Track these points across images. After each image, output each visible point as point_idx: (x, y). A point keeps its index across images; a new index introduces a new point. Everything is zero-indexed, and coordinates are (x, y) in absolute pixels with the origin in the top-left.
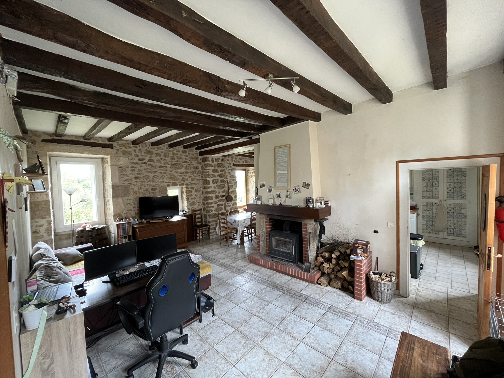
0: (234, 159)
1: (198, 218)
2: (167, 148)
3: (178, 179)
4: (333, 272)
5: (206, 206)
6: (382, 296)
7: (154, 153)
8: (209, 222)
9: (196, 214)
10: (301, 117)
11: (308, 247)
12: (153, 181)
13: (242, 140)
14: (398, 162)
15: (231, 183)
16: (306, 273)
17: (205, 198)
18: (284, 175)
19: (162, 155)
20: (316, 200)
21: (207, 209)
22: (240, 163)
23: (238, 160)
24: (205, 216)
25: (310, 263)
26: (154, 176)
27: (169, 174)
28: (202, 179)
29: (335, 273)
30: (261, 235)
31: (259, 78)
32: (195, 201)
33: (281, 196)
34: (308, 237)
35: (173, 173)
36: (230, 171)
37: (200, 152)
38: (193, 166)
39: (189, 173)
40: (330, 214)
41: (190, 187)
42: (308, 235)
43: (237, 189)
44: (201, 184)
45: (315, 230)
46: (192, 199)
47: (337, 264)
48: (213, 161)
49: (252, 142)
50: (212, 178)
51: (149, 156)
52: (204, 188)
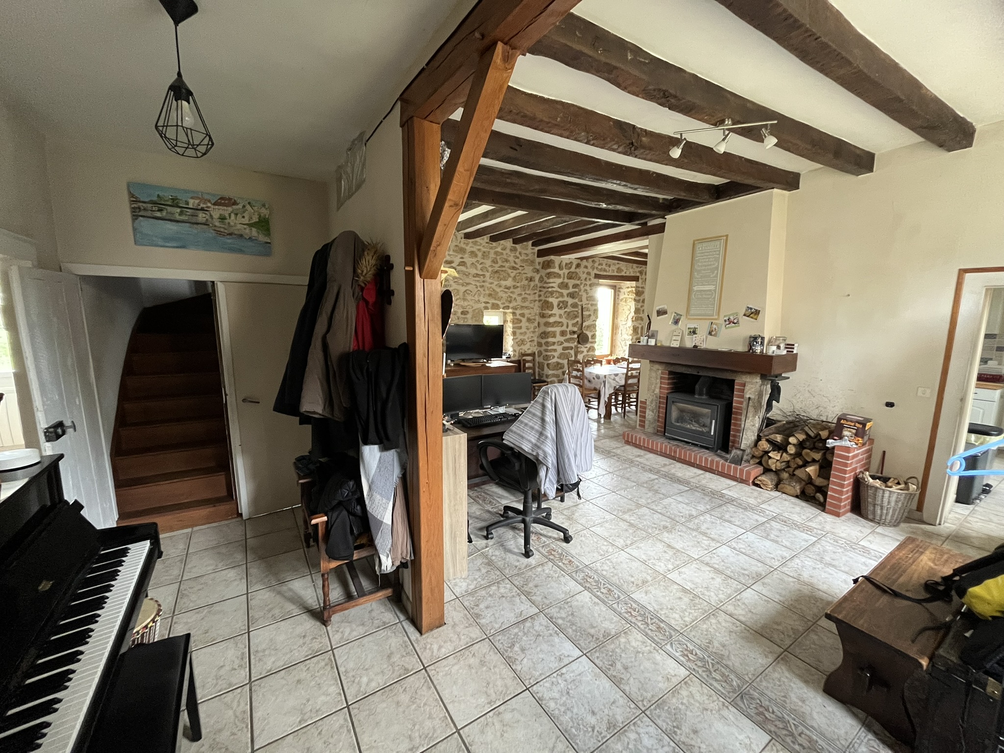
0: (596, 265)
1: (529, 368)
2: (487, 243)
3: (500, 299)
4: (786, 468)
5: (544, 347)
6: (882, 512)
7: (468, 251)
8: (547, 376)
9: (525, 361)
10: (758, 183)
11: (740, 425)
12: (465, 300)
13: (627, 227)
14: (963, 272)
15: (588, 310)
16: (733, 465)
17: (542, 333)
18: (708, 293)
19: (480, 254)
20: (770, 342)
21: (544, 353)
22: (608, 274)
23: (604, 266)
24: (541, 366)
25: (744, 451)
26: (465, 291)
27: (488, 289)
28: (540, 301)
29: (791, 470)
30: (650, 400)
31: (707, 126)
32: (526, 337)
33: (697, 332)
34: (744, 405)
35: (493, 286)
36: (588, 288)
37: (539, 251)
38: (525, 275)
39: (519, 289)
40: (794, 369)
41: (518, 312)
42: (745, 404)
43: (598, 323)
44: (537, 310)
45: (760, 395)
46: (521, 334)
47: (798, 455)
48: (560, 268)
49: (646, 231)
50: (557, 298)
51: (460, 256)
52: (543, 316)
